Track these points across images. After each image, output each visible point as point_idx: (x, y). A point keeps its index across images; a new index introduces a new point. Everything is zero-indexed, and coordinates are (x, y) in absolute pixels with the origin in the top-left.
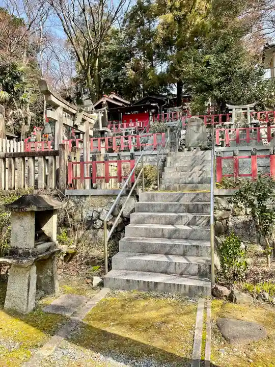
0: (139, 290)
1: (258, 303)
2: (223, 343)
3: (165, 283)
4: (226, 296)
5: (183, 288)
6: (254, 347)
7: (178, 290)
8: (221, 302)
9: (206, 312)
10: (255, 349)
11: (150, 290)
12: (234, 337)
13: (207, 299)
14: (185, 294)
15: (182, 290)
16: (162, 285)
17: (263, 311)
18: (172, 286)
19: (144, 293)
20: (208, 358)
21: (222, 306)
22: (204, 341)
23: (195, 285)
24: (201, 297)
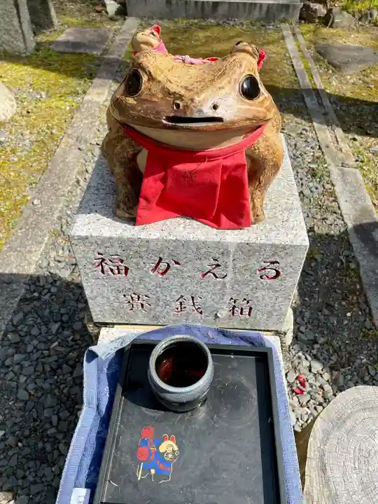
0: (187, 18)
1: (361, 25)
2: (331, 72)
3: (230, 3)
4: (319, 18)
5: (258, 9)
6: (371, 73)
7: (250, 12)
8: (312, 27)
9: (296, 40)
10: (371, 76)
11: (204, 17)
12: (347, 63)
13: (291, 24)
14: (258, 20)
15: (256, 14)
16: (226, 7)
17: (369, 36)
18: (241, 7)
19: (196, 21)
20: (320, 86)
21: (314, 32)
22: (308, 70)
23: (276, 2)
24: (284, 21)
